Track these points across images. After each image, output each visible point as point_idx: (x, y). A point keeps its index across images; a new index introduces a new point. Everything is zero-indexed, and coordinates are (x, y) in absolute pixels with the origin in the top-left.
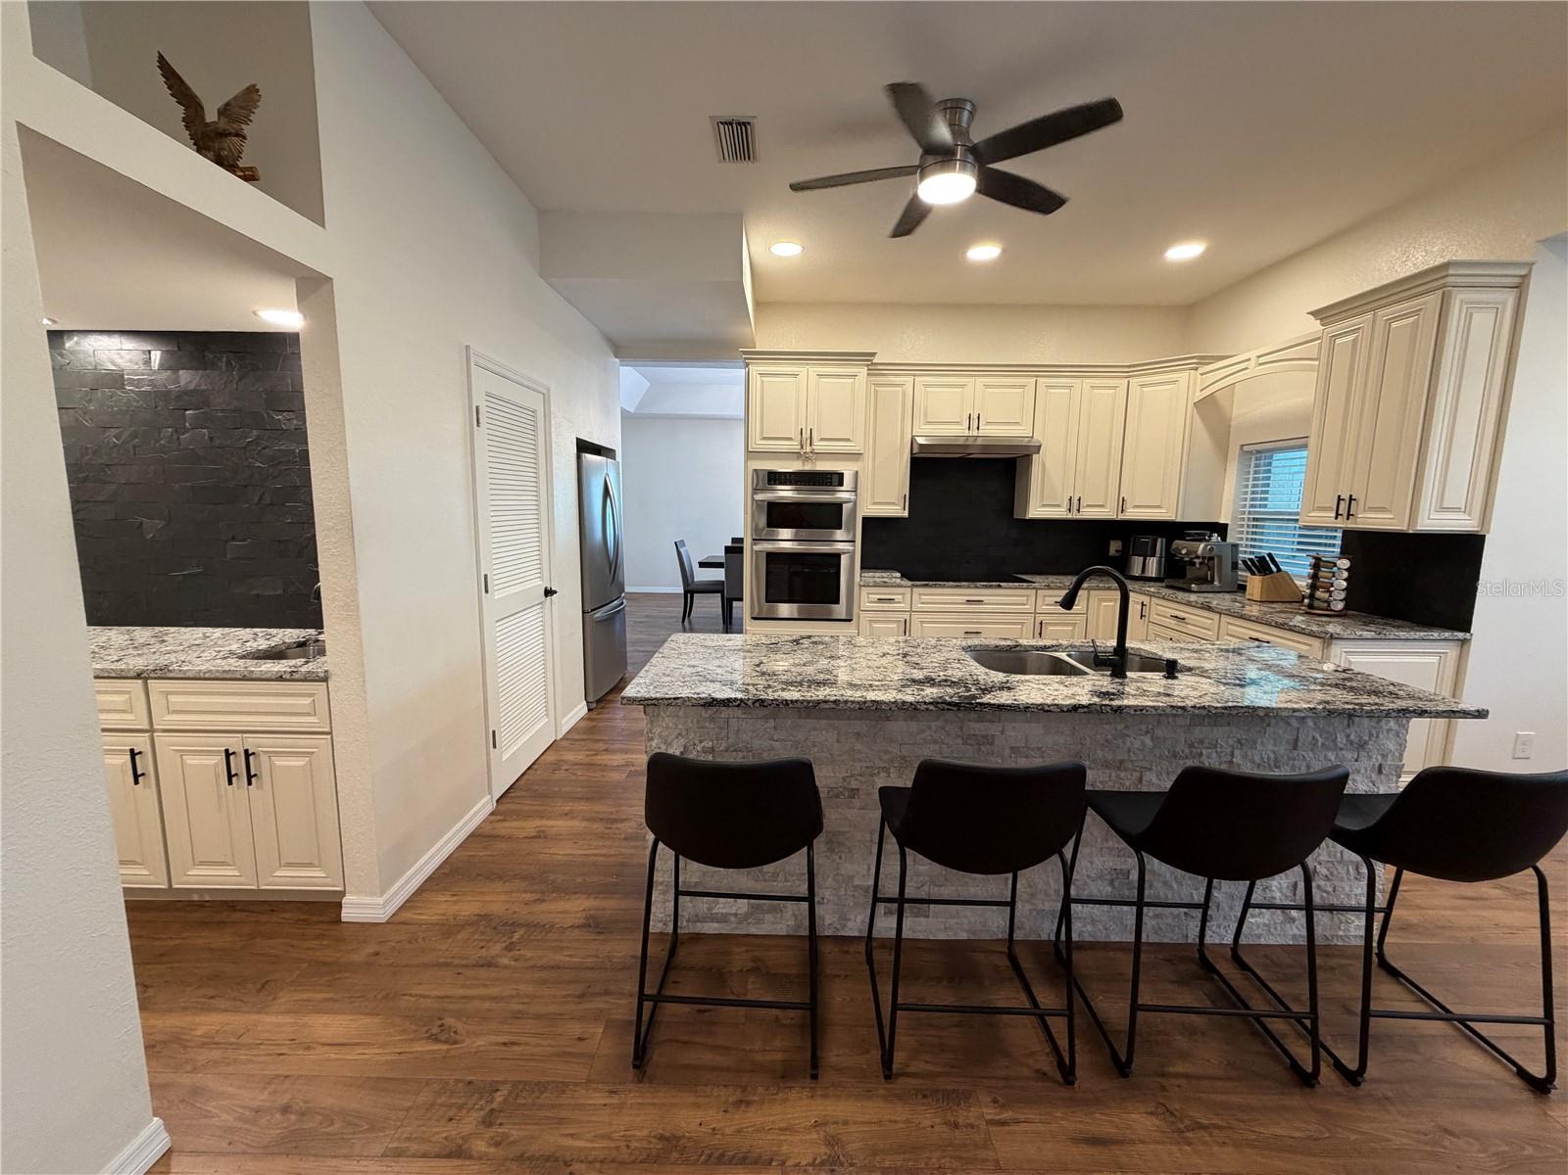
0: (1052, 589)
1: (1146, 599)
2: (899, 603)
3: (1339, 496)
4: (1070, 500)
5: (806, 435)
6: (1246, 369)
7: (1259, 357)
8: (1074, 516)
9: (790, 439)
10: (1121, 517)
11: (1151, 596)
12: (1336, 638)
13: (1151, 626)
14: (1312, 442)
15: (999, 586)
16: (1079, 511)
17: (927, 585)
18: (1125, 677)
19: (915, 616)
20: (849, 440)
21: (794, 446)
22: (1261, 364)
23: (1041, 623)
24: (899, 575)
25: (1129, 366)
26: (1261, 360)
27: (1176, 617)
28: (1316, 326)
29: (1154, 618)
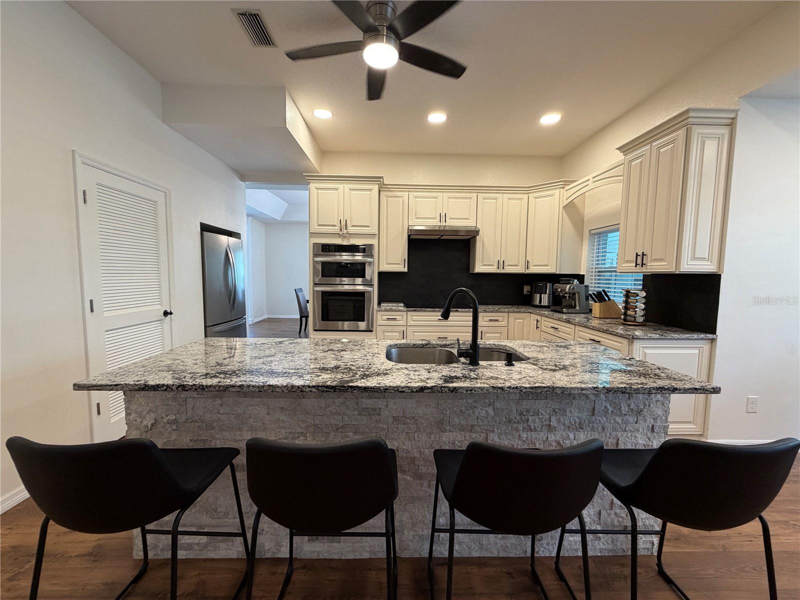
0: (487, 312)
1: (539, 318)
2: (400, 321)
3: (637, 253)
4: (498, 262)
5: (343, 223)
6: (588, 185)
7: (594, 178)
8: (501, 271)
9: (335, 226)
10: (527, 272)
11: (541, 316)
12: (636, 339)
13: (542, 333)
14: (621, 226)
15: (457, 311)
16: (503, 268)
17: (415, 310)
18: (478, 364)
19: (409, 328)
20: (368, 226)
21: (336, 229)
22: (595, 182)
23: (482, 332)
24: (402, 305)
25: (528, 187)
26: (595, 179)
27: (554, 328)
28: (620, 156)
29: (544, 328)
